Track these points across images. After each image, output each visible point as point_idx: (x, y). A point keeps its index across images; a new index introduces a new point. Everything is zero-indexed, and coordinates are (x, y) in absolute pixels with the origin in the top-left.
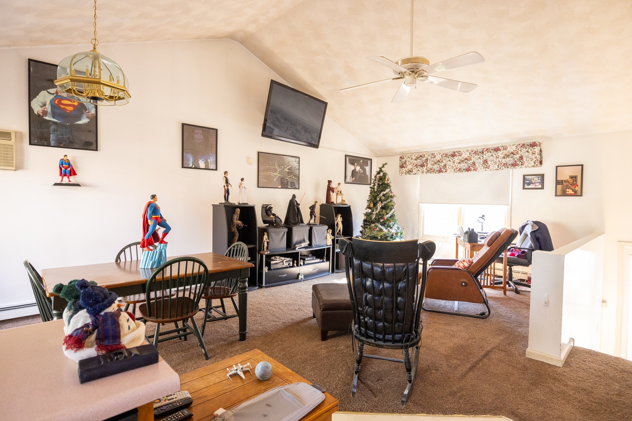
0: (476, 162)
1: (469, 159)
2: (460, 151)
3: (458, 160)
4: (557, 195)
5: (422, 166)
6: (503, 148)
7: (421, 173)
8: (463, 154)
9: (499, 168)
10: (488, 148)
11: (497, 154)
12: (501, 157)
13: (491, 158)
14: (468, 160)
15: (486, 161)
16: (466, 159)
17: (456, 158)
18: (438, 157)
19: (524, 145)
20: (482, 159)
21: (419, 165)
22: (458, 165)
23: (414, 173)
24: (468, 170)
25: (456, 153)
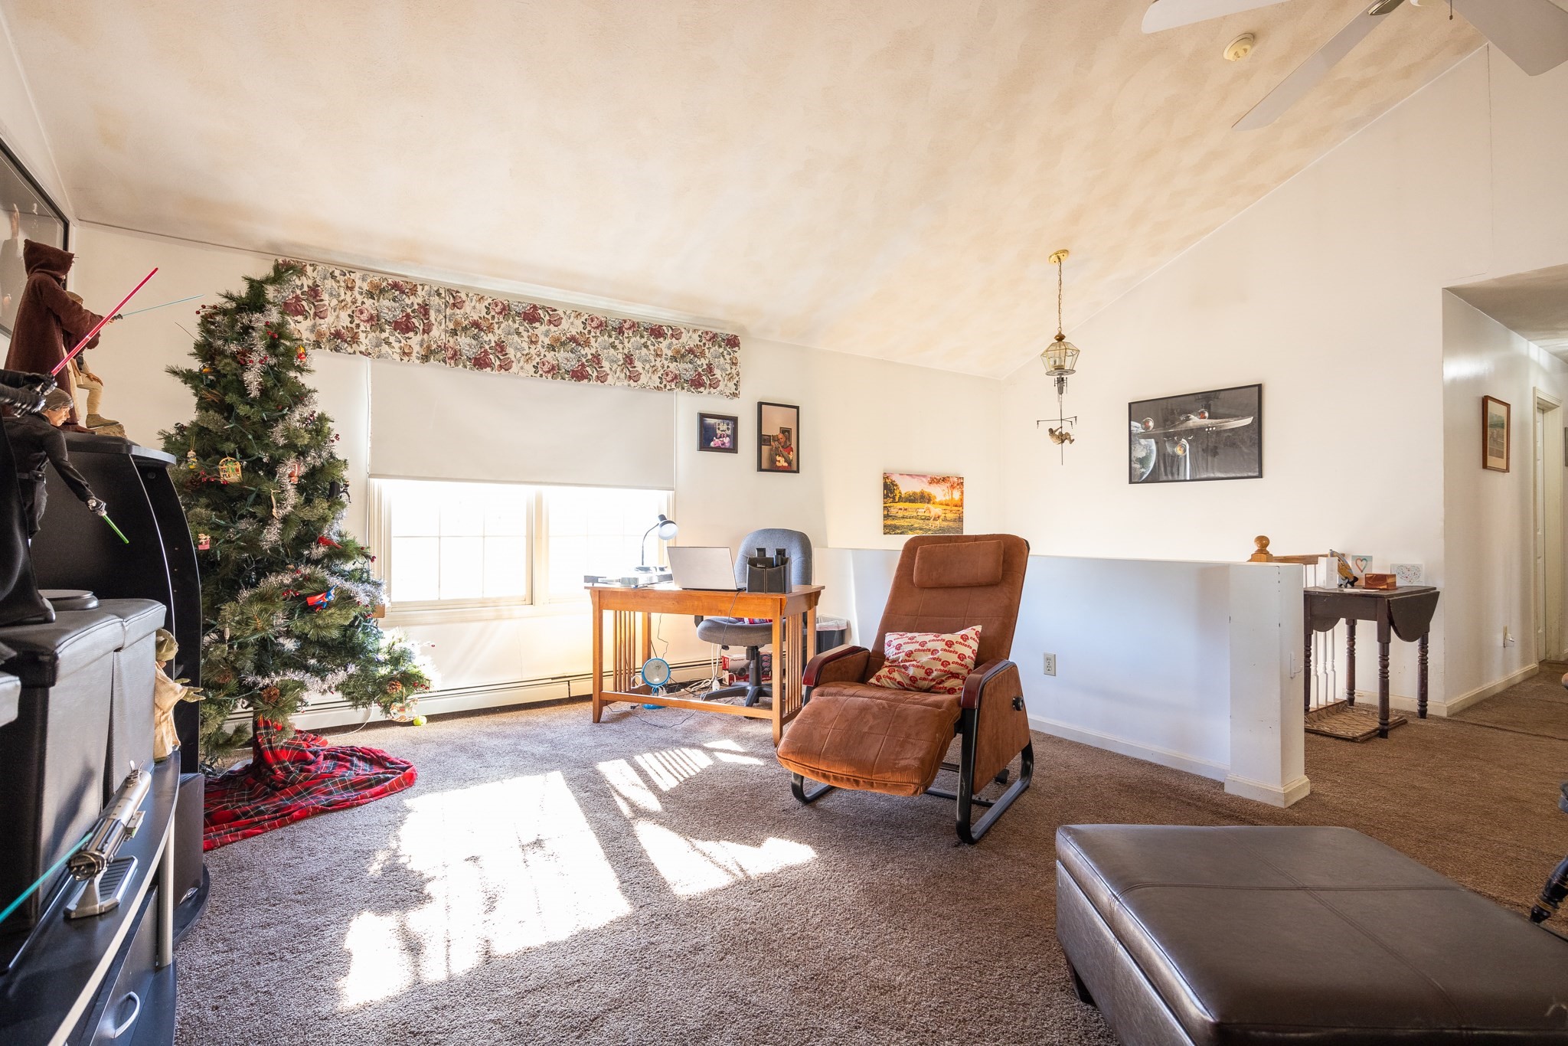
0: (604, 354)
1: (581, 340)
2: (554, 307)
3: (547, 336)
4: (763, 467)
5: (404, 326)
6: (670, 332)
7: (397, 357)
8: (563, 321)
9: (662, 386)
10: (636, 320)
11: (656, 345)
12: (666, 355)
13: (643, 354)
14: (580, 345)
15: (629, 359)
16: (573, 339)
17: (541, 329)
18: (473, 311)
19: (715, 336)
20: (621, 351)
21: (389, 323)
22: (546, 353)
23: (363, 348)
24: (579, 375)
25: (540, 311)
